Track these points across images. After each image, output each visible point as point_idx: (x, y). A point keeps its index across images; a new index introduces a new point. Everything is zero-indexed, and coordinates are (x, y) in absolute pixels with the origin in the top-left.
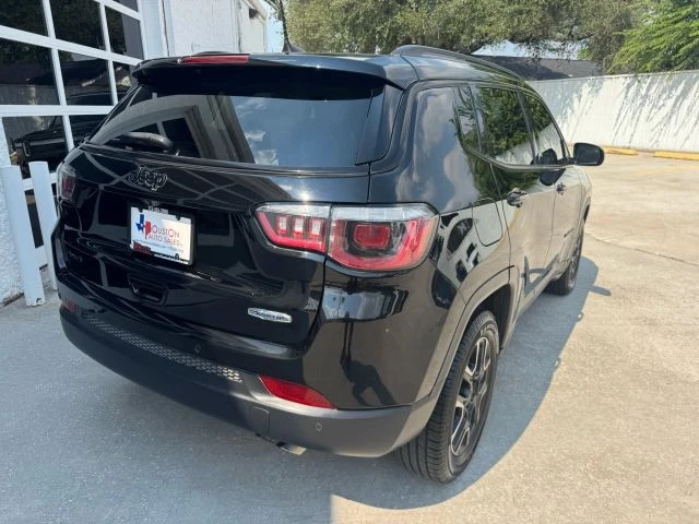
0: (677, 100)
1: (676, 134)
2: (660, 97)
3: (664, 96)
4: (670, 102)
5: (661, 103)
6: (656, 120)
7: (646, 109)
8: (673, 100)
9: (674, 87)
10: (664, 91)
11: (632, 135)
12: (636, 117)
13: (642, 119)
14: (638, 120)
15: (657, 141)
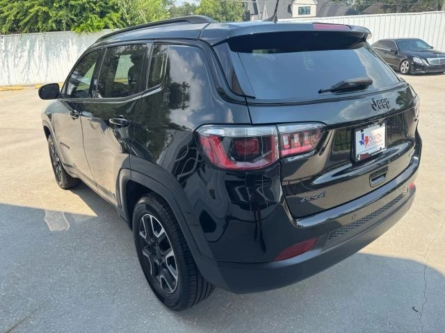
0: (29, 52)
1: (38, 73)
2: (16, 50)
3: (19, 50)
4: (26, 54)
5: (19, 55)
6: (22, 65)
7: (11, 59)
8: (27, 52)
9: (24, 44)
10: (18, 47)
11: (9, 78)
12: (6, 65)
13: (11, 66)
14: (8, 67)
15: (28, 79)
